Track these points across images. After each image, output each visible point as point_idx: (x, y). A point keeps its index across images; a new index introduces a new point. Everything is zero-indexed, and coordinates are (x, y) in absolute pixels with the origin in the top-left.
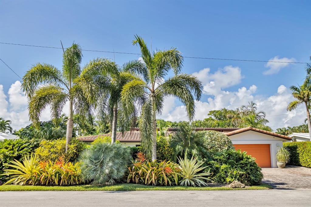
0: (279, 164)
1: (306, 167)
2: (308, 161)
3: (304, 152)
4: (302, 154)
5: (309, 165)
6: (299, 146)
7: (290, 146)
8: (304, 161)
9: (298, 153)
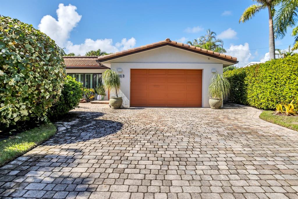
0: (212, 101)
1: (255, 107)
2: (260, 97)
3: (254, 82)
4: (252, 86)
5: (261, 104)
6: (248, 72)
7: (237, 74)
8: (253, 97)
9: (247, 85)
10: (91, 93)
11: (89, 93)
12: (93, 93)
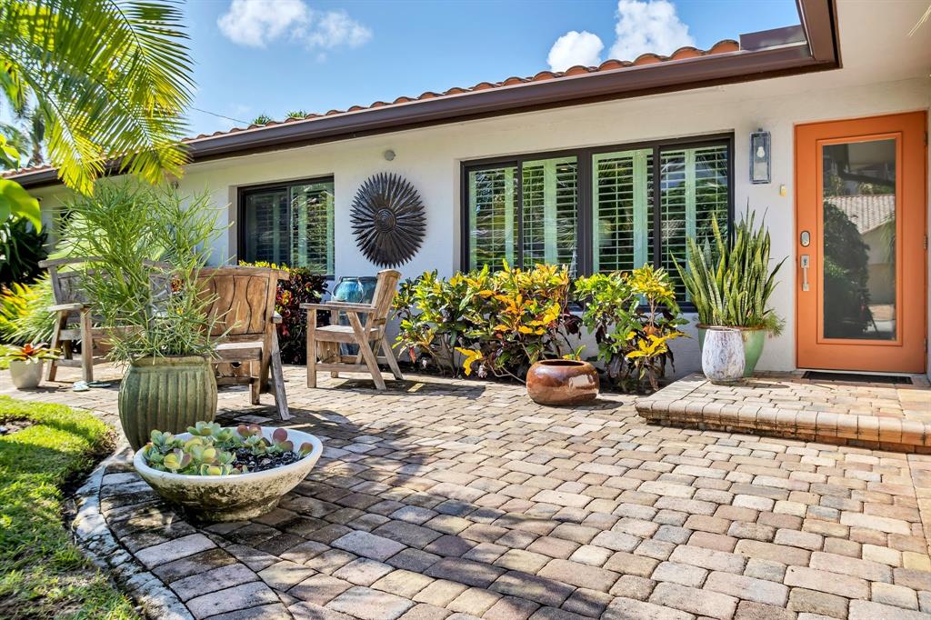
10: (643, 309)
11: (626, 306)
12: (663, 308)
